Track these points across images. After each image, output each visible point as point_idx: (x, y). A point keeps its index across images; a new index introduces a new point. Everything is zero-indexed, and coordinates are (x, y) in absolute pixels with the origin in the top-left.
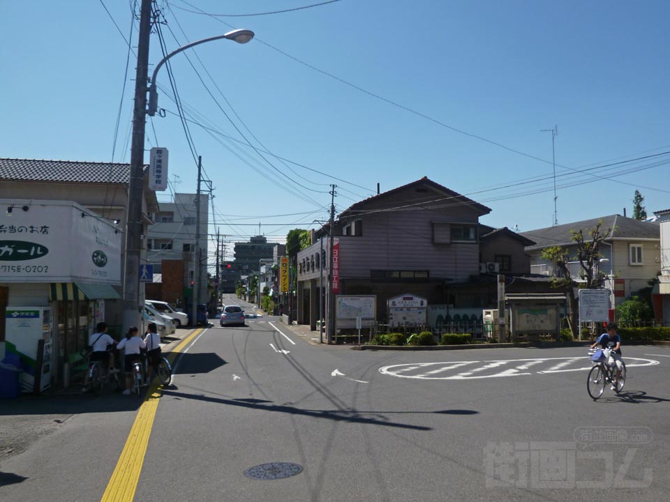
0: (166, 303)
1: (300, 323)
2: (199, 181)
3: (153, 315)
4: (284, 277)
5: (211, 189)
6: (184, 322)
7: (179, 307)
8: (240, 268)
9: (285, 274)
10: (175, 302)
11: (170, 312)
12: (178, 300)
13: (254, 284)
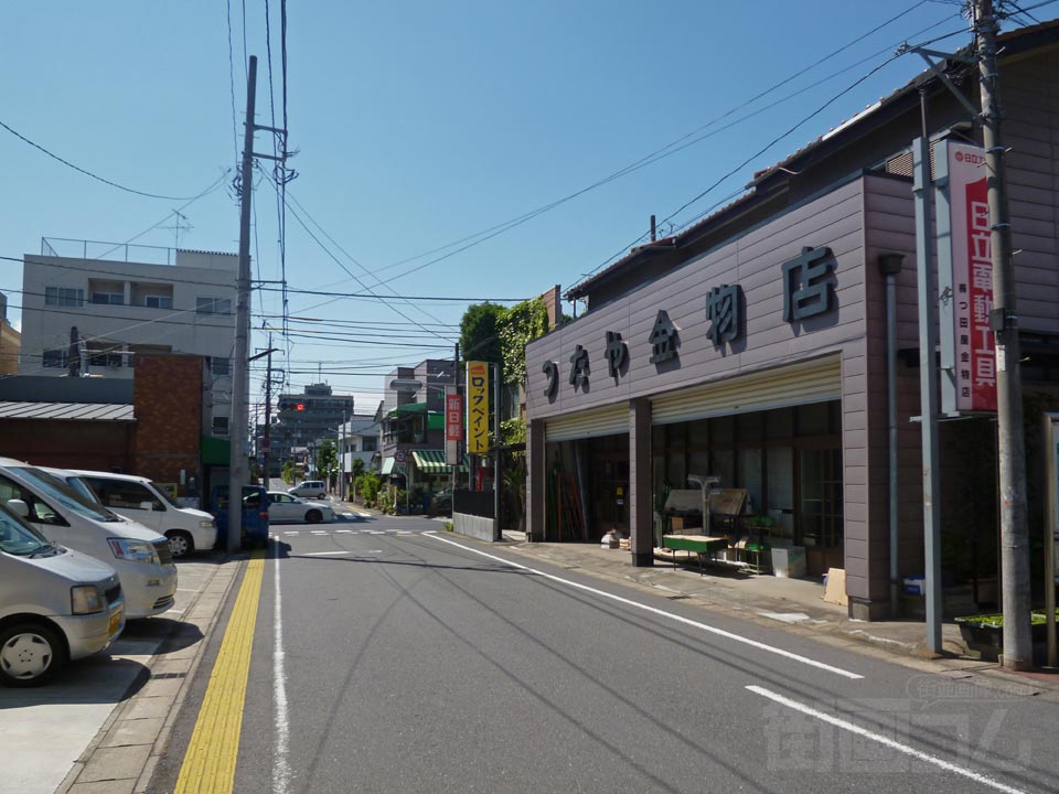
0: (146, 481)
1: (535, 538)
2: (251, 126)
3: (59, 521)
4: (477, 415)
5: (285, 154)
6: (204, 539)
7: (187, 494)
8: (288, 436)
9: (479, 407)
10: (177, 479)
11: (160, 508)
12: (183, 472)
13: (327, 456)
